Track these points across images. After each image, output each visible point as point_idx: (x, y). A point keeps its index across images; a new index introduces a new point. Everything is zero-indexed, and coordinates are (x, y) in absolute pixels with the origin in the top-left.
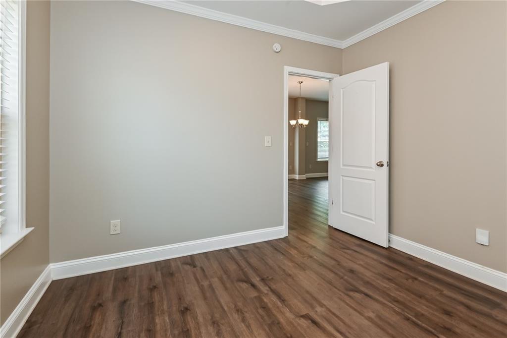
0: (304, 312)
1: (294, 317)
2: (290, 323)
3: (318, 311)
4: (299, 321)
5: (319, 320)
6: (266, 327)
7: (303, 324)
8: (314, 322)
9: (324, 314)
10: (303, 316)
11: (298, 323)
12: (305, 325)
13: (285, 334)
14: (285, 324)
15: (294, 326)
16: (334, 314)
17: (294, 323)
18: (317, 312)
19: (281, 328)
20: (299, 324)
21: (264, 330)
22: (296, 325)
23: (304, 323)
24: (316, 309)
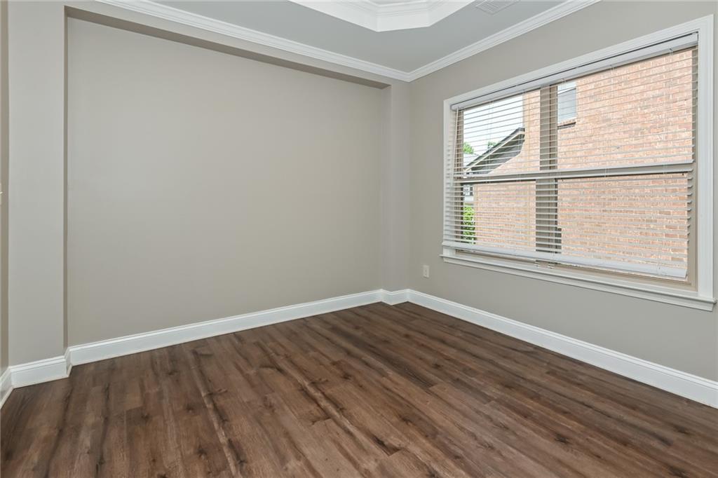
0: (394, 457)
1: (409, 447)
2: (411, 438)
3: (373, 462)
4: (400, 441)
5: (374, 448)
6: (440, 430)
7: (395, 439)
8: (380, 443)
9: (364, 458)
10: (396, 450)
11: (402, 440)
12: (392, 437)
13: (414, 425)
14: (418, 436)
15: (406, 435)
16: (350, 459)
17: (406, 439)
18: (376, 460)
19: (421, 431)
20: (400, 438)
21: (440, 427)
22: (403, 436)
23: (394, 441)
24: (376, 465)
